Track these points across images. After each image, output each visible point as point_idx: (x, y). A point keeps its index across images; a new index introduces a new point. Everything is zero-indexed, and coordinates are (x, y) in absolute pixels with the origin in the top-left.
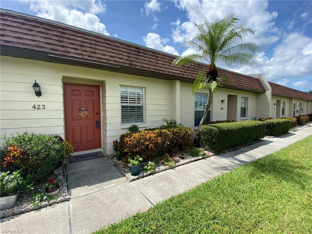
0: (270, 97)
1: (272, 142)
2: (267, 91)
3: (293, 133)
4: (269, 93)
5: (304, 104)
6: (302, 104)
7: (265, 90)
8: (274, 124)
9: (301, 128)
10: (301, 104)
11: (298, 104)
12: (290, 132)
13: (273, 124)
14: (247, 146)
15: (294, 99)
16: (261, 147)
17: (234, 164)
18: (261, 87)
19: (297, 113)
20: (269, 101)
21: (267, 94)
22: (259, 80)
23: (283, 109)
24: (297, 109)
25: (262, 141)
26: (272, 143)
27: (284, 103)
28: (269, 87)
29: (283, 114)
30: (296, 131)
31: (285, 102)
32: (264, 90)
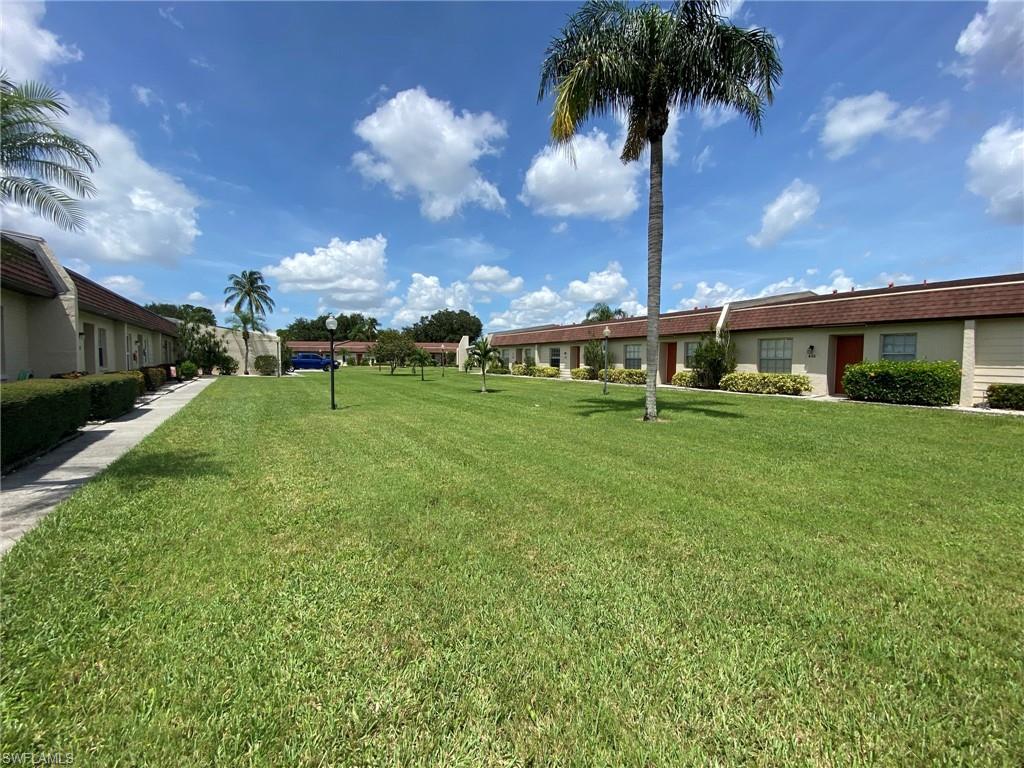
0: (73, 313)
1: (111, 431)
2: (65, 294)
3: (145, 407)
4: (69, 301)
5: (147, 338)
6: (144, 338)
7: (59, 289)
8: (104, 387)
9: (154, 397)
10: (140, 337)
11: (135, 338)
12: (137, 406)
13: (101, 386)
14: (52, 450)
15: (126, 326)
16: (91, 447)
17: (50, 493)
18: (45, 278)
19: (134, 362)
20: (74, 325)
21: (66, 304)
22: (34, 256)
23: (100, 350)
24: (133, 352)
25: (82, 433)
26: (112, 434)
27: (102, 332)
28: (69, 283)
29: (101, 364)
30: (148, 404)
31: (104, 331)
32: (54, 288)
